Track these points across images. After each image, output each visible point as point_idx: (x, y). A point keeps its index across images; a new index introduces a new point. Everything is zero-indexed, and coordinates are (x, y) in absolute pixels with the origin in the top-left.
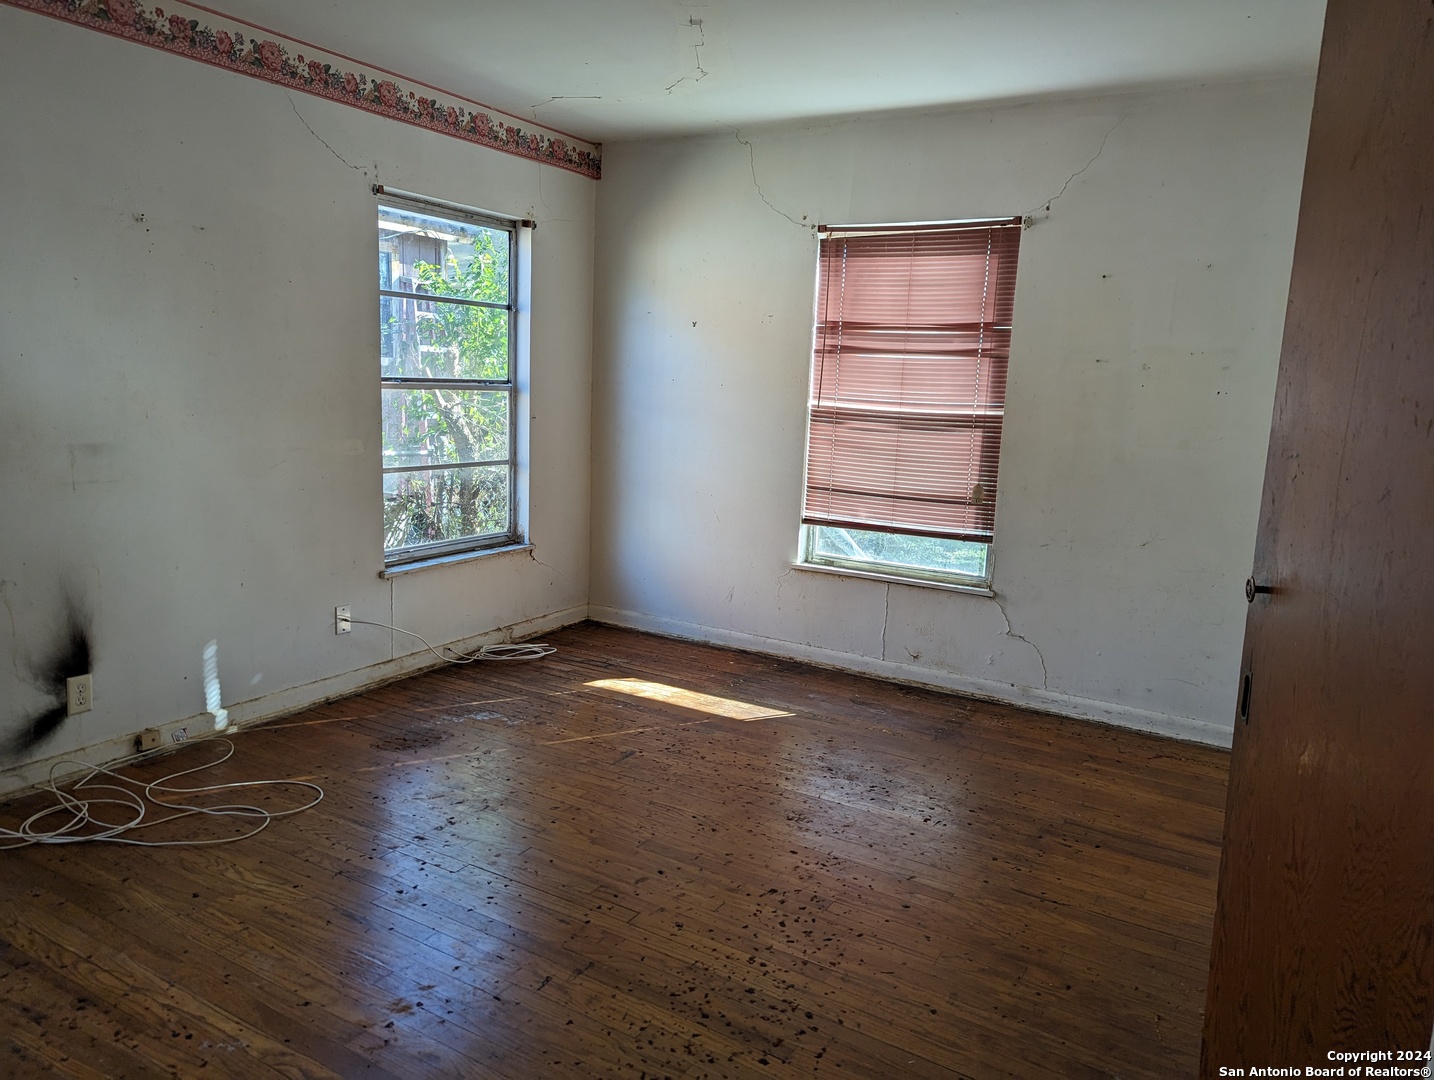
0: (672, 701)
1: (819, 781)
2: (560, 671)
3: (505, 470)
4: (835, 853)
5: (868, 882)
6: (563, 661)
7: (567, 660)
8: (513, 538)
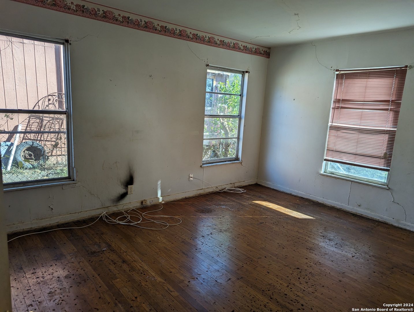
0: (277, 210)
1: (319, 239)
2: (246, 197)
3: (236, 140)
4: (320, 261)
5: (329, 271)
6: (247, 194)
7: (249, 194)
8: (237, 159)
